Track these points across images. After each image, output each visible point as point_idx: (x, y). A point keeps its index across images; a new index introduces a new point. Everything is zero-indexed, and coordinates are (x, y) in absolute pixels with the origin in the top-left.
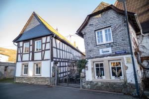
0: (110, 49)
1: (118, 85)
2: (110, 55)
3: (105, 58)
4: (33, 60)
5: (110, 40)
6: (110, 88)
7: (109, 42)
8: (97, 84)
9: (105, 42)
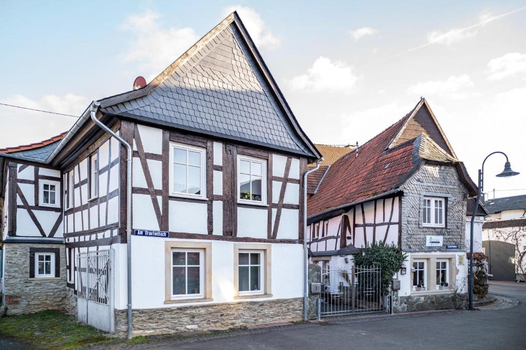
0: (440, 238)
1: (446, 299)
2: (440, 249)
3: (433, 253)
4: (230, 233)
5: (441, 222)
6: (436, 304)
7: (438, 225)
8: (418, 300)
9: (433, 224)
